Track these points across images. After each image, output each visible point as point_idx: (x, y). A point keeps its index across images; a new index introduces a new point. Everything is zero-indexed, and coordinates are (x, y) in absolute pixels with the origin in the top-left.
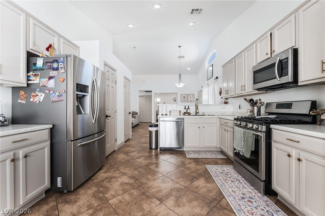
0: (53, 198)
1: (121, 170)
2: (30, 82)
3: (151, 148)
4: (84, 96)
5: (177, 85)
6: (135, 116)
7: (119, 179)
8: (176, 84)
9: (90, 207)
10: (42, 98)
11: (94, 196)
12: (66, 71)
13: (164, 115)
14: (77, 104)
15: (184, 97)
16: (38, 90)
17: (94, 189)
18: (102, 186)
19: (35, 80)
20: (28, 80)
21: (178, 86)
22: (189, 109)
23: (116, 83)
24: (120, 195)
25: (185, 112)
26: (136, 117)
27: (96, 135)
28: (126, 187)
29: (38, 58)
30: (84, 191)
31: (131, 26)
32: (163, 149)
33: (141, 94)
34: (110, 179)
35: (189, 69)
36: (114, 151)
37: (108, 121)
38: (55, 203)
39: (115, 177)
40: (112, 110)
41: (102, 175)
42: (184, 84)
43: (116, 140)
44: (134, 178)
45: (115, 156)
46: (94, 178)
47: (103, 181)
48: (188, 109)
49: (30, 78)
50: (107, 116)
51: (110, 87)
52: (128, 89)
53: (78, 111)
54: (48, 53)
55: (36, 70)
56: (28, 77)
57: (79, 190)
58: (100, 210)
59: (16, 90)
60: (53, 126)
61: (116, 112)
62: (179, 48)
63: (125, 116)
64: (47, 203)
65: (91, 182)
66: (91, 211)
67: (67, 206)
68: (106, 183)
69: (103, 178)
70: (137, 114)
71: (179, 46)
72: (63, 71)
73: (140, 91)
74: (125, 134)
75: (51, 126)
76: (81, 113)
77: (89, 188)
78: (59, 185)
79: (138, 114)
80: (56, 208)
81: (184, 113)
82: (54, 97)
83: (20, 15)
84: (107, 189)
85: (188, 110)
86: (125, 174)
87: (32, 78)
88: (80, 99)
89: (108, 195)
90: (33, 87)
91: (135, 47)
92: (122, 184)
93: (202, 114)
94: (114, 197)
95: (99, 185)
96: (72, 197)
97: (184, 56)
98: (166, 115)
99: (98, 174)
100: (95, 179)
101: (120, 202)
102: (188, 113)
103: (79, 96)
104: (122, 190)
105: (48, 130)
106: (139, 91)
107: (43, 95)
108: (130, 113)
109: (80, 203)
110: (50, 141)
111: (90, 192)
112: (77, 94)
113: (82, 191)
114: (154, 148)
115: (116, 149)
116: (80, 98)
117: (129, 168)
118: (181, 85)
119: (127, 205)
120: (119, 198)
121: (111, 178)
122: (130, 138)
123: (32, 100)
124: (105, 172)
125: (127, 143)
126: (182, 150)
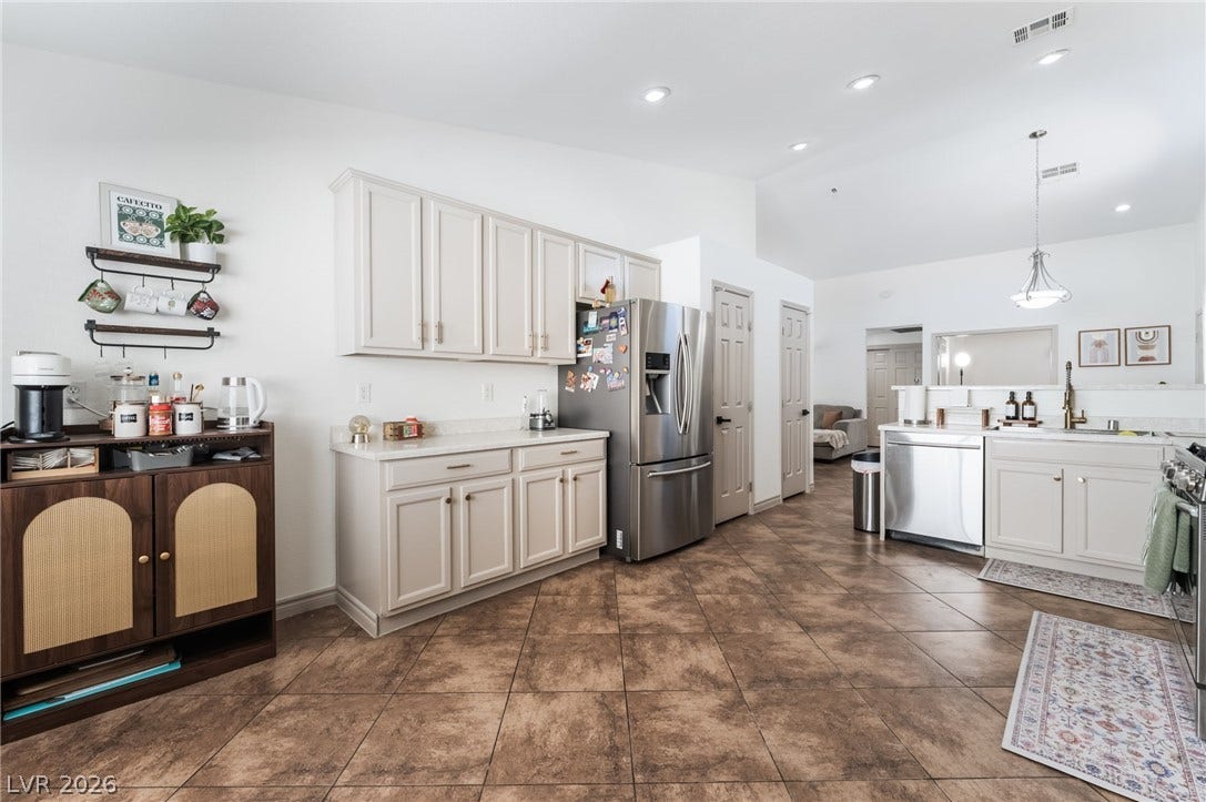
0: (611, 564)
1: (743, 556)
2: (580, 356)
3: (859, 528)
4: (661, 376)
5: (1020, 298)
6: (847, 423)
7: (731, 569)
8: (1015, 298)
9: (662, 592)
10: (595, 383)
11: (673, 580)
12: (630, 332)
13: (915, 422)
14: (648, 394)
15: (1099, 344)
16: (590, 368)
17: (677, 571)
18: (690, 571)
19: (587, 352)
20: (578, 352)
21: (1025, 304)
22: (1032, 404)
23: (750, 329)
24: (721, 594)
25: (1012, 414)
26: (850, 429)
27: (694, 461)
28: (740, 586)
29: (591, 313)
30: (658, 569)
31: (800, 147)
32: (898, 536)
33: (877, 341)
34: (712, 565)
35: (1123, 208)
36: (745, 515)
37: (725, 431)
38: (611, 571)
39: (726, 565)
40: (739, 403)
41: (699, 554)
42: (1061, 293)
43: (751, 487)
44: (767, 576)
45: (742, 526)
46: (682, 554)
47: (696, 564)
48: (1024, 404)
49: (580, 349)
50: (720, 420)
51: (733, 342)
52: (799, 337)
53: (651, 405)
54: (603, 297)
55: (587, 333)
56: (578, 346)
57: (650, 565)
58: (678, 601)
59: (563, 369)
60: (611, 434)
61: (750, 408)
62: (1034, 140)
63: (785, 421)
64: (602, 568)
65: (672, 559)
66: (662, 597)
67: (627, 579)
68: (702, 570)
69: (699, 560)
70: (857, 414)
71: (1034, 135)
72: (624, 332)
73: (872, 332)
74: (784, 476)
75: (607, 434)
76: (656, 412)
77: (668, 567)
78: (619, 545)
79: (865, 416)
80: (613, 576)
81: (1008, 418)
82: (613, 382)
83: (567, 246)
84: (701, 579)
85: (1027, 407)
86: (748, 564)
87: (583, 348)
88: (655, 384)
89: (698, 587)
90: (583, 363)
91: (834, 190)
92: (734, 579)
93: (1106, 429)
94: (709, 592)
95: (689, 568)
96: (638, 571)
97: (1075, 164)
98: (925, 422)
99: (691, 550)
100: (683, 557)
101: (718, 603)
102: (1024, 419)
103: (651, 377)
104: (730, 588)
105: (602, 441)
106: (868, 330)
107: (597, 377)
108: (805, 413)
109: (649, 582)
110: (605, 461)
111: (668, 573)
112: (647, 375)
113: (654, 567)
114: (869, 529)
115: (751, 513)
116: (654, 380)
117: (763, 557)
118: (1044, 299)
119: (728, 611)
120: (718, 597)
121: (716, 563)
122: (807, 491)
123: (582, 386)
124: (707, 552)
125: (792, 504)
126: (980, 553)
